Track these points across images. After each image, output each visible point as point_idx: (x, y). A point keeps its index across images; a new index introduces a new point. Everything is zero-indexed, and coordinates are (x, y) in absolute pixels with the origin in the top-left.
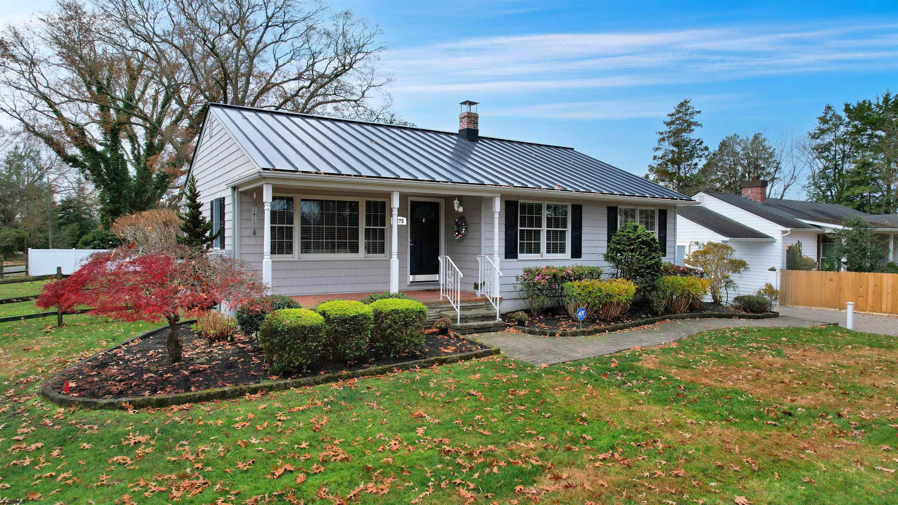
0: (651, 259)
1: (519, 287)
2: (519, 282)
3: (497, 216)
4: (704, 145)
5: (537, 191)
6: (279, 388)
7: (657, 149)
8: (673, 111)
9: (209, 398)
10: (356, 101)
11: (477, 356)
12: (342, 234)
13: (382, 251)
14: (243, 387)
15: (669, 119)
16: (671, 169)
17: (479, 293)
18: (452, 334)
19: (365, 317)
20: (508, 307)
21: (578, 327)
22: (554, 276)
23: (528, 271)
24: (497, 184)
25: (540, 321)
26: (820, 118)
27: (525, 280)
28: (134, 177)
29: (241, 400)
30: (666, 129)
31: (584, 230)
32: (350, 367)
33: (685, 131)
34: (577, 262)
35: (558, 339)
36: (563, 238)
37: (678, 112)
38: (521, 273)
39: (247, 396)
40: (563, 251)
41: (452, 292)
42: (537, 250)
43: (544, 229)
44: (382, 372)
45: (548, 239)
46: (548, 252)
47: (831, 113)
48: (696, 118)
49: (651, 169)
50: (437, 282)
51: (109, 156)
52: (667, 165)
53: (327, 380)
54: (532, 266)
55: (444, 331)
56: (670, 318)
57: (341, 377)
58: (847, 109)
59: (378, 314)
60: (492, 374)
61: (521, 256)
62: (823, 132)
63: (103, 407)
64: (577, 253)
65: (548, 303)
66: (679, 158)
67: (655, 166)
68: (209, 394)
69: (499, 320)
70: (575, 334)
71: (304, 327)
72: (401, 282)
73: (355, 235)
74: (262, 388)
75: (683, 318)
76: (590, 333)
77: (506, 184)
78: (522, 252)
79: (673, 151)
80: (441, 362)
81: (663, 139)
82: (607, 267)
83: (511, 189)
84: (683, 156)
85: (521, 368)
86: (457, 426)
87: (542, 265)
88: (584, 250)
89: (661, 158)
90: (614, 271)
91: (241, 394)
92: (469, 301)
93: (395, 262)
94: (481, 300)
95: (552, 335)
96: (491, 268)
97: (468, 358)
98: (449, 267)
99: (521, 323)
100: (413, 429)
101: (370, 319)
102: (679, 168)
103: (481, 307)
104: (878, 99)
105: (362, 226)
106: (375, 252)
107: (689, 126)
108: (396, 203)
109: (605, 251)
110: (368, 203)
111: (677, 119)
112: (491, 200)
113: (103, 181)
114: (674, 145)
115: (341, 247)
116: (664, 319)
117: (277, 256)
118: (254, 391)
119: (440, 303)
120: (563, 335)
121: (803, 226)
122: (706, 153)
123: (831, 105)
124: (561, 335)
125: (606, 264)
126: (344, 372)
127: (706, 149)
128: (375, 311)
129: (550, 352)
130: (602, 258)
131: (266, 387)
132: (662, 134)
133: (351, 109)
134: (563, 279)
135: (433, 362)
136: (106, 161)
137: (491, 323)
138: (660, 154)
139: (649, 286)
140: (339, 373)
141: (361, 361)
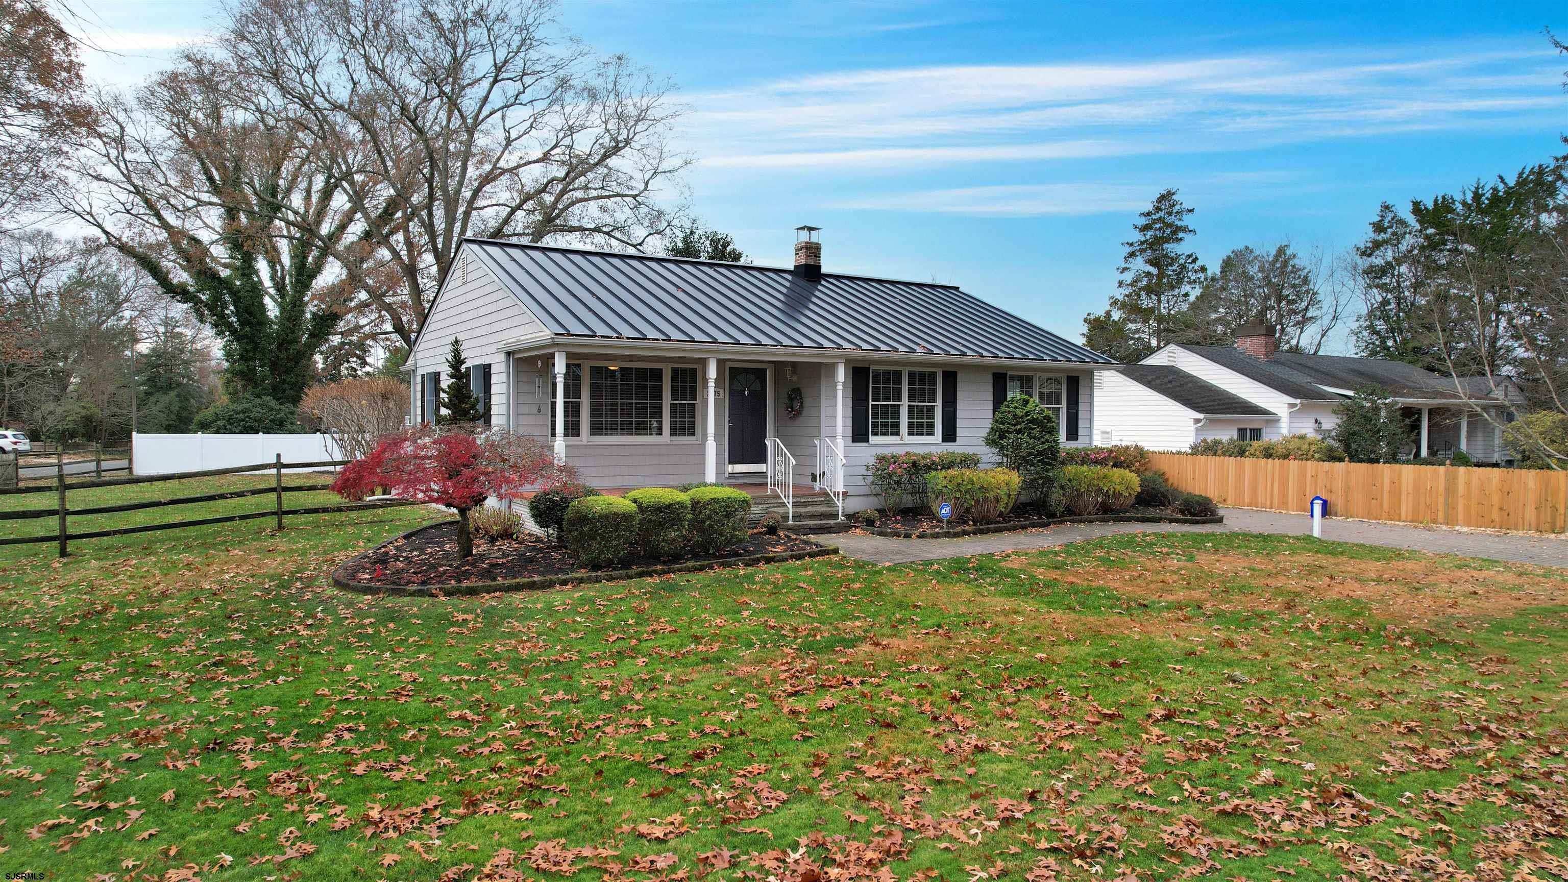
0: (1043, 443)
1: (870, 479)
2: (870, 473)
3: (840, 387)
4: (1199, 263)
5: (893, 355)
6: (590, 580)
7: (1125, 270)
8: (1149, 207)
9: (518, 588)
10: (634, 197)
11: (811, 555)
12: (641, 411)
13: (692, 433)
14: (554, 578)
15: (1143, 221)
16: (1146, 302)
17: (817, 486)
18: (781, 534)
19: (682, 505)
20: (855, 505)
21: (942, 528)
22: (914, 464)
23: (881, 459)
24: (840, 347)
25: (896, 522)
26: (1374, 224)
27: (878, 470)
28: (276, 317)
29: (553, 590)
30: (1137, 236)
31: (960, 405)
32: (664, 563)
33: (1167, 240)
34: (950, 447)
35: (914, 541)
36: (931, 415)
37: (1158, 209)
38: (872, 461)
39: (558, 587)
40: (931, 432)
41: (784, 485)
42: (896, 431)
43: (905, 403)
44: (701, 569)
45: (910, 416)
46: (911, 433)
47: (1390, 216)
48: (1187, 221)
49: (1115, 303)
50: (763, 474)
51: (238, 283)
52: (1139, 296)
53: (641, 575)
54: (887, 451)
55: (772, 530)
56: (1073, 522)
57: (655, 572)
58: (1417, 209)
59: (695, 504)
60: (829, 572)
61: (873, 439)
62: (1377, 245)
63: (412, 594)
64: (950, 435)
65: (908, 500)
66: (1159, 284)
67: (1121, 298)
68: (518, 583)
69: (841, 518)
70: (936, 536)
71: (615, 514)
72: (719, 473)
73: (657, 412)
74: (572, 580)
75: (1091, 522)
76: (956, 535)
77: (853, 347)
78: (875, 434)
79: (1148, 274)
80: (769, 560)
81: (1132, 255)
82: (988, 455)
83: (859, 353)
84: (1165, 280)
85: (860, 566)
86: (784, 611)
87: (900, 451)
88: (959, 432)
89: (1132, 284)
90: (998, 459)
91: (551, 585)
92: (803, 496)
93: (711, 446)
94: (819, 495)
95: (907, 536)
96: (833, 455)
97: (799, 557)
98: (778, 452)
99: (870, 522)
100: (739, 612)
101: (686, 507)
102: (1159, 301)
103: (821, 503)
104: (1464, 193)
105: (667, 401)
106: (683, 434)
107: (1175, 233)
108: (712, 372)
109: (985, 432)
110: (675, 371)
111: (1155, 222)
112: (832, 367)
113: (230, 325)
114: (1150, 262)
115: (641, 429)
116: (1062, 522)
117: (570, 438)
118: (564, 583)
119: (768, 497)
120: (922, 536)
121: (1323, 396)
122: (1202, 276)
123: (1390, 202)
124: (918, 537)
125: (988, 449)
126: (659, 567)
127: (1203, 269)
128: (692, 499)
129: (899, 552)
130: (981, 442)
131: (576, 579)
132: (1131, 245)
133: (626, 209)
134: (929, 468)
135: (758, 561)
136: (234, 293)
137: (832, 522)
138: (1128, 277)
139: (1042, 478)
140: (654, 568)
141: (676, 557)
